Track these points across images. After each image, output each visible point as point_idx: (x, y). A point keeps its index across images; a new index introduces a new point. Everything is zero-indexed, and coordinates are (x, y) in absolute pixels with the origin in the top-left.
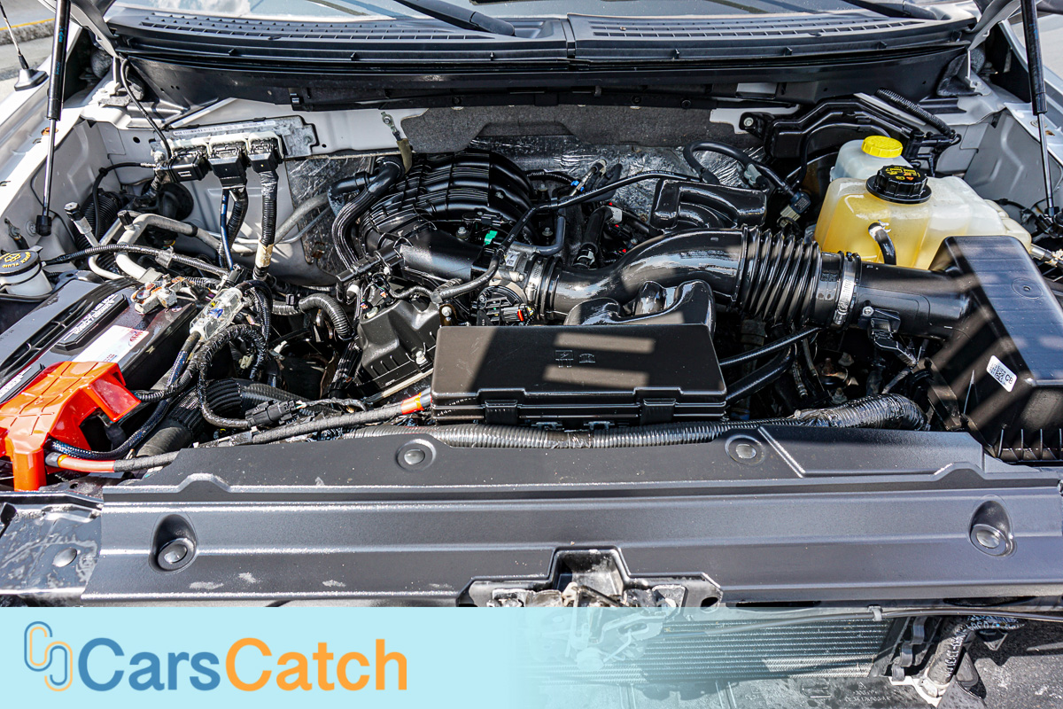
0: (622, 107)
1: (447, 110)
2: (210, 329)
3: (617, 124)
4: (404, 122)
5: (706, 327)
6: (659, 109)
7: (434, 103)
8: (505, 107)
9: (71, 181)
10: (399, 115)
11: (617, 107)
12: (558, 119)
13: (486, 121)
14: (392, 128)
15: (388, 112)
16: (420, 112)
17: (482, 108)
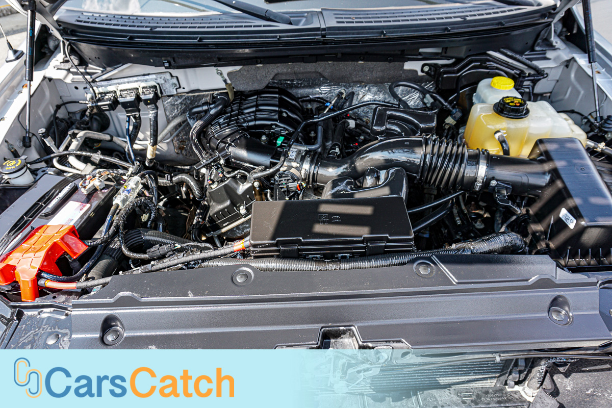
0: (353, 62)
1: (253, 67)
2: (124, 201)
3: (351, 72)
4: (229, 74)
5: (402, 198)
6: (375, 63)
7: (246, 63)
8: (286, 64)
9: (41, 114)
10: (226, 70)
11: (350, 63)
12: (317, 70)
13: (276, 71)
14: (222, 77)
15: (219, 68)
16: (238, 68)
17: (273, 65)
